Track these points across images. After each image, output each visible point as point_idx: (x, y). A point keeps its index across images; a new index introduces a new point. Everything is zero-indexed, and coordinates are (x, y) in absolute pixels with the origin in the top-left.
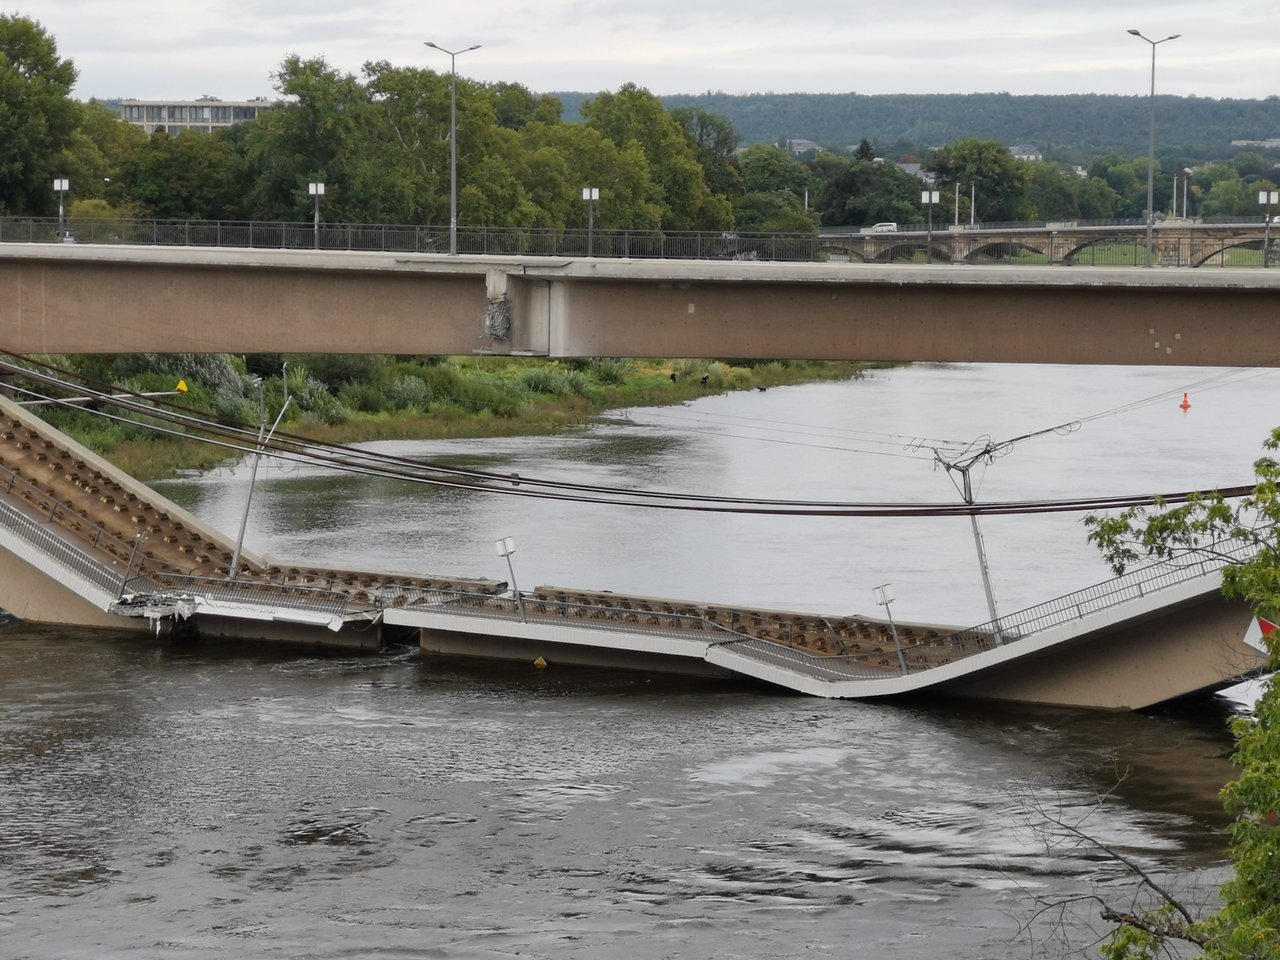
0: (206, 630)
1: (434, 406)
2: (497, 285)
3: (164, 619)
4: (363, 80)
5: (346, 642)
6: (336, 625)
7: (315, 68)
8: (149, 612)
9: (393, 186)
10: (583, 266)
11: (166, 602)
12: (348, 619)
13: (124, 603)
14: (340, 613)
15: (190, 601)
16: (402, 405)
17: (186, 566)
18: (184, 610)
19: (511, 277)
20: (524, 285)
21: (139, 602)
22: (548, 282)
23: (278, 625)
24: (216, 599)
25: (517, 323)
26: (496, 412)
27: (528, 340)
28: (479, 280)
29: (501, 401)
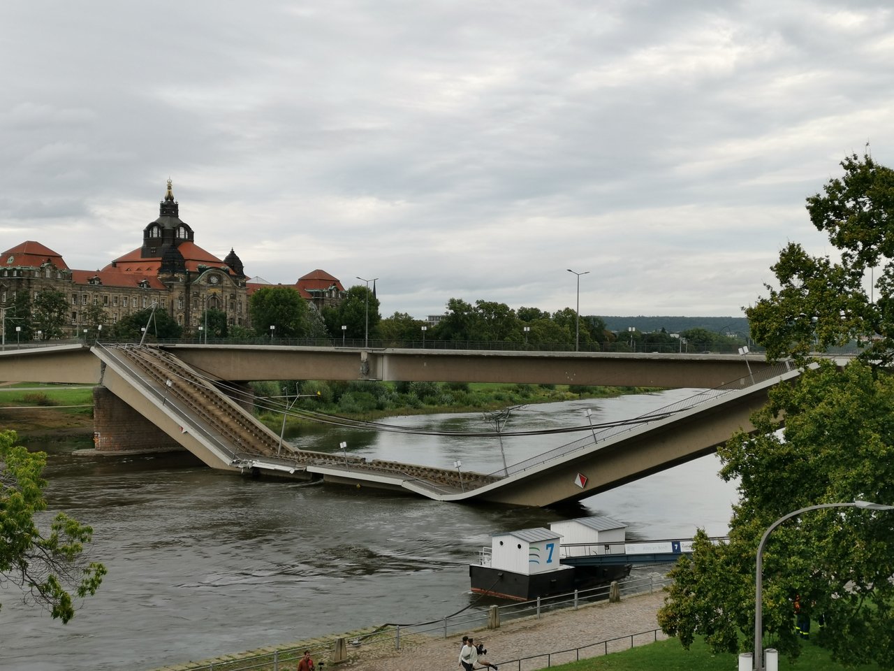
0: (263, 473)
2: (364, 356)
3: (244, 468)
5: (297, 477)
6: (292, 472)
8: (241, 466)
10: (389, 351)
11: (245, 463)
12: (297, 469)
13: (233, 462)
14: (294, 467)
15: (251, 462)
18: (250, 465)
19: (368, 353)
20: (374, 357)
21: (238, 462)
22: (382, 355)
23: (276, 471)
24: (260, 462)
25: (371, 369)
27: (376, 376)
28: (359, 354)
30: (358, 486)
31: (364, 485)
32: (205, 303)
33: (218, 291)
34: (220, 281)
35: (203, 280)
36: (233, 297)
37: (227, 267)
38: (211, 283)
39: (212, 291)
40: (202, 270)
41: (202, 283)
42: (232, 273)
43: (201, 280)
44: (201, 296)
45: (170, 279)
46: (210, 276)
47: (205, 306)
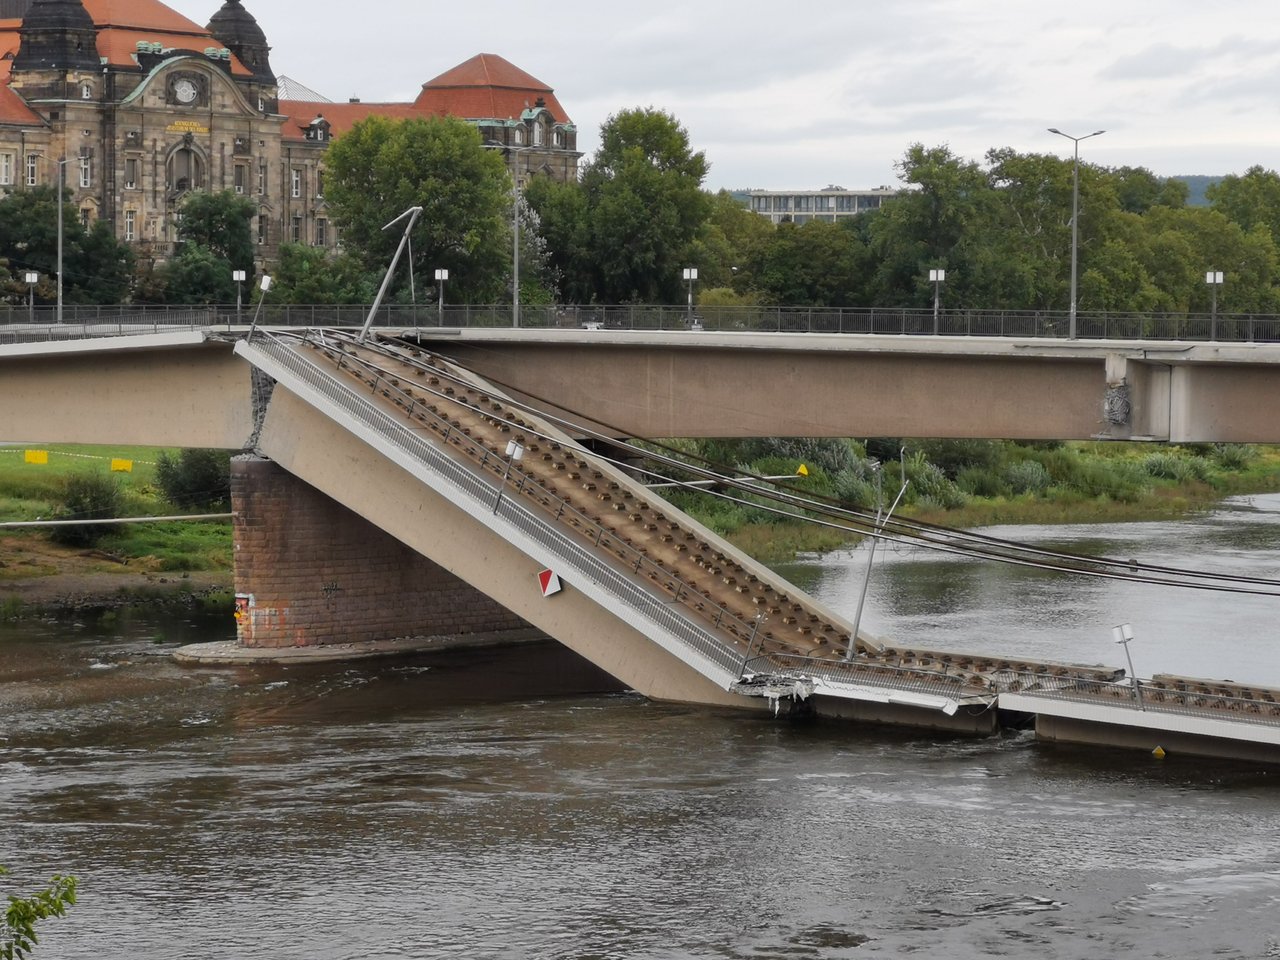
0: (823, 711)
1: (1051, 490)
2: (1116, 370)
3: (781, 699)
4: (986, 167)
5: (960, 727)
6: (951, 708)
7: (939, 156)
8: (770, 692)
9: (1013, 271)
10: (1205, 350)
11: (785, 682)
12: (963, 703)
13: (744, 682)
14: (955, 697)
15: (807, 682)
16: (1019, 490)
17: (805, 647)
18: (802, 691)
19: (1131, 362)
20: (1144, 369)
21: (758, 682)
22: (1169, 367)
23: (893, 707)
24: (832, 680)
25: (1136, 408)
26: (1114, 497)
27: (1148, 429)
28: (1098, 365)
29: (1120, 486)
30: (1158, 751)
31: (1174, 748)
32: (161, 169)
33: (198, 129)
34: (203, 94)
35: (154, 92)
36: (243, 148)
37: (224, 51)
38: (177, 103)
39: (181, 127)
40: (149, 60)
41: (152, 102)
42: (237, 68)
43: (145, 92)
44: (147, 143)
45: (52, 91)
46: (173, 78)
47: (161, 179)
